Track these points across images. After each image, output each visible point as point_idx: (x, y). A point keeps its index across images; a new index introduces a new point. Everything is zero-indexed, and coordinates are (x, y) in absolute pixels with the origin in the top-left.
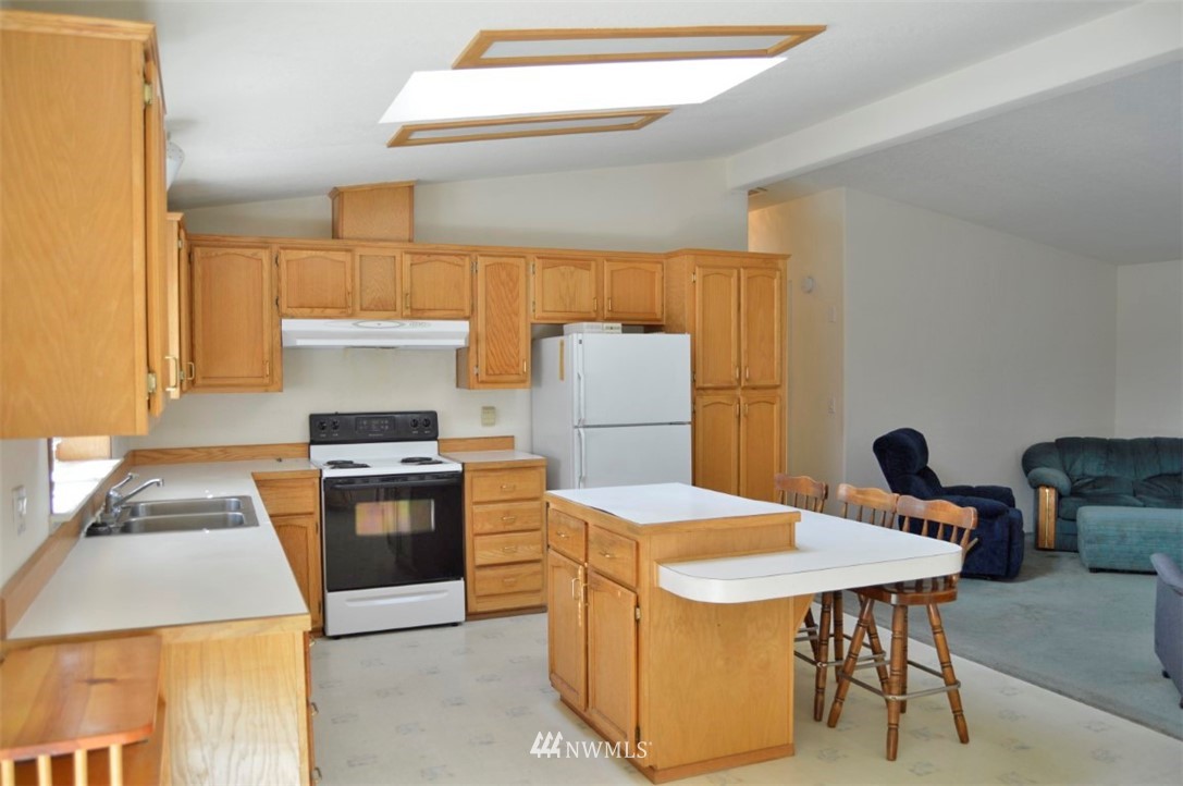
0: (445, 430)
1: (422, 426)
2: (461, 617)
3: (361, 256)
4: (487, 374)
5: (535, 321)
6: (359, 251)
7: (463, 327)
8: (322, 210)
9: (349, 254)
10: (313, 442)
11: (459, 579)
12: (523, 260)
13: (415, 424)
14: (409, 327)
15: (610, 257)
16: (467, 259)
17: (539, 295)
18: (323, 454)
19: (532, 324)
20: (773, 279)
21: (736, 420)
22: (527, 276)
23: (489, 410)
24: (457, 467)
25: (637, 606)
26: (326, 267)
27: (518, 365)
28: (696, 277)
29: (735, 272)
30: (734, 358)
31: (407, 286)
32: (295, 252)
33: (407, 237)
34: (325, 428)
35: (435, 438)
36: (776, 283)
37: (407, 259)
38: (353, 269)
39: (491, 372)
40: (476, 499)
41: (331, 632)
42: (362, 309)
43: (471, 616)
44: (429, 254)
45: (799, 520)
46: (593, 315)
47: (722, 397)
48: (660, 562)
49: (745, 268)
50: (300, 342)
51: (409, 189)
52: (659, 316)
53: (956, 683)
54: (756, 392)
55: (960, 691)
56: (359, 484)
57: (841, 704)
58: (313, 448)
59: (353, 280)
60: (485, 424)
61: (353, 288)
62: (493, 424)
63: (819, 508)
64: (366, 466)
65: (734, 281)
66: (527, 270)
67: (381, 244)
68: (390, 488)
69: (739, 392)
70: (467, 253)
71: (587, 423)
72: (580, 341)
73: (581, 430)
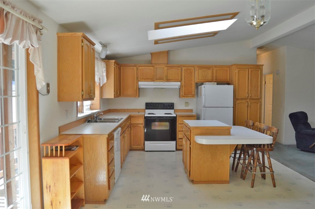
0: (176, 107)
1: (170, 106)
2: (175, 150)
3: (156, 68)
4: (184, 94)
5: (197, 82)
6: (156, 67)
7: (179, 83)
8: (149, 57)
9: (153, 67)
10: (146, 109)
11: (175, 141)
12: (194, 68)
13: (169, 106)
14: (166, 83)
15: (216, 67)
16: (180, 68)
17: (197, 76)
18: (148, 111)
19: (196, 83)
20: (259, 71)
21: (247, 107)
22: (195, 71)
23: (187, 103)
24: (175, 116)
25: (190, 144)
26: (149, 70)
27: (192, 92)
28: (237, 71)
29: (247, 70)
30: (247, 91)
31: (166, 74)
32: (142, 67)
33: (166, 63)
34: (149, 106)
35: (173, 109)
36: (259, 72)
37: (166, 68)
38: (154, 70)
39: (185, 94)
40: (179, 123)
41: (145, 150)
42: (156, 79)
43: (177, 150)
44: (171, 67)
46: (211, 81)
47: (243, 101)
48: (195, 135)
49: (250, 68)
50: (142, 87)
51: (168, 53)
52: (229, 81)
53: (273, 172)
54: (253, 100)
56: (153, 118)
58: (146, 110)
59: (154, 73)
60: (186, 106)
61: (154, 75)
62: (187, 106)
64: (155, 114)
65: (247, 71)
66: (195, 70)
67: (160, 65)
68: (161, 119)
69: (248, 100)
70: (180, 66)
71: (205, 106)
72: (204, 87)
73: (204, 108)
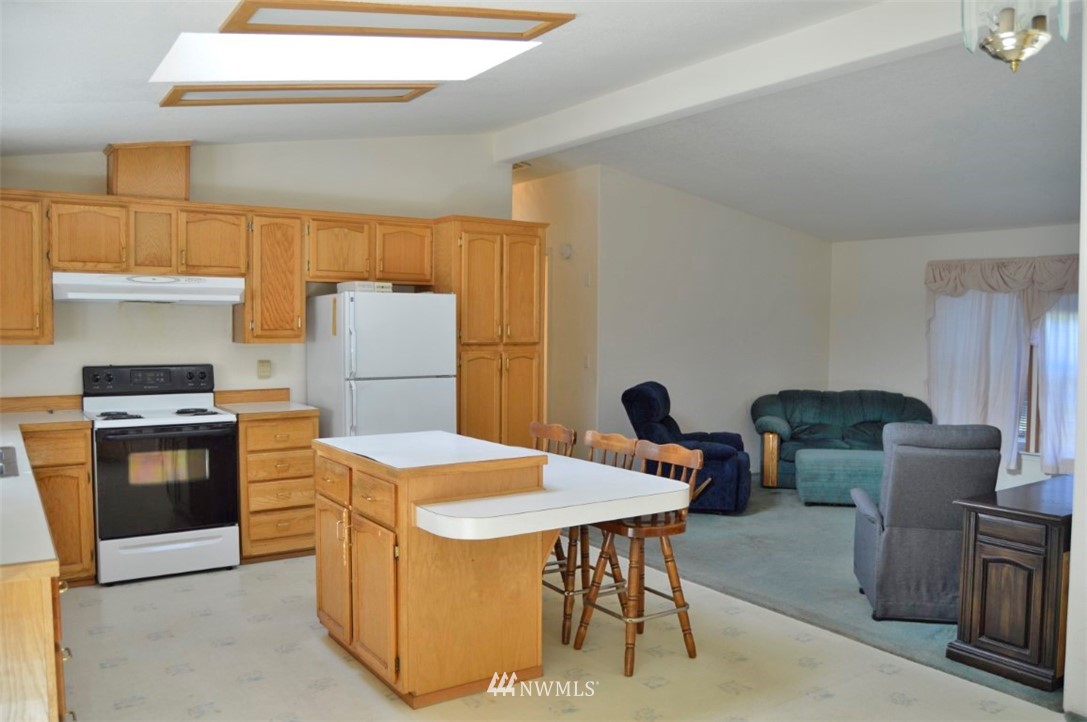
0: (221, 382)
1: (199, 379)
2: (236, 561)
3: (136, 212)
4: (262, 329)
5: (309, 280)
6: (134, 208)
7: (239, 283)
8: (97, 165)
9: (124, 211)
10: (86, 394)
11: (233, 525)
12: (298, 221)
13: (191, 376)
14: (185, 282)
15: (382, 221)
16: (243, 219)
17: (314, 255)
18: (95, 405)
19: (307, 282)
20: (533, 245)
21: (498, 374)
22: (302, 237)
23: (265, 363)
24: (232, 418)
25: (396, 544)
26: (102, 222)
27: (292, 320)
28: (464, 242)
29: (499, 238)
30: (497, 317)
31: (182, 243)
32: (67, 206)
33: (183, 196)
34: (98, 381)
35: (210, 390)
36: (536, 248)
37: (183, 217)
38: (127, 225)
39: (266, 327)
40: (250, 448)
41: (103, 579)
42: (136, 264)
43: (245, 559)
44: (206, 213)
45: (547, 463)
46: (366, 275)
47: (486, 353)
48: (418, 503)
49: (507, 235)
50: (71, 296)
51: (186, 149)
52: (428, 277)
53: (685, 605)
54: (516, 348)
55: (689, 612)
56: (132, 435)
57: (586, 628)
58: (86, 399)
59: (127, 236)
60: (261, 377)
61: (128, 243)
62: (268, 377)
63: (569, 452)
64: (140, 417)
65: (497, 246)
66: (302, 230)
67: (158, 201)
68: (166, 438)
69: (501, 348)
70: (244, 213)
71: (358, 376)
72: (352, 300)
73: (352, 382)
